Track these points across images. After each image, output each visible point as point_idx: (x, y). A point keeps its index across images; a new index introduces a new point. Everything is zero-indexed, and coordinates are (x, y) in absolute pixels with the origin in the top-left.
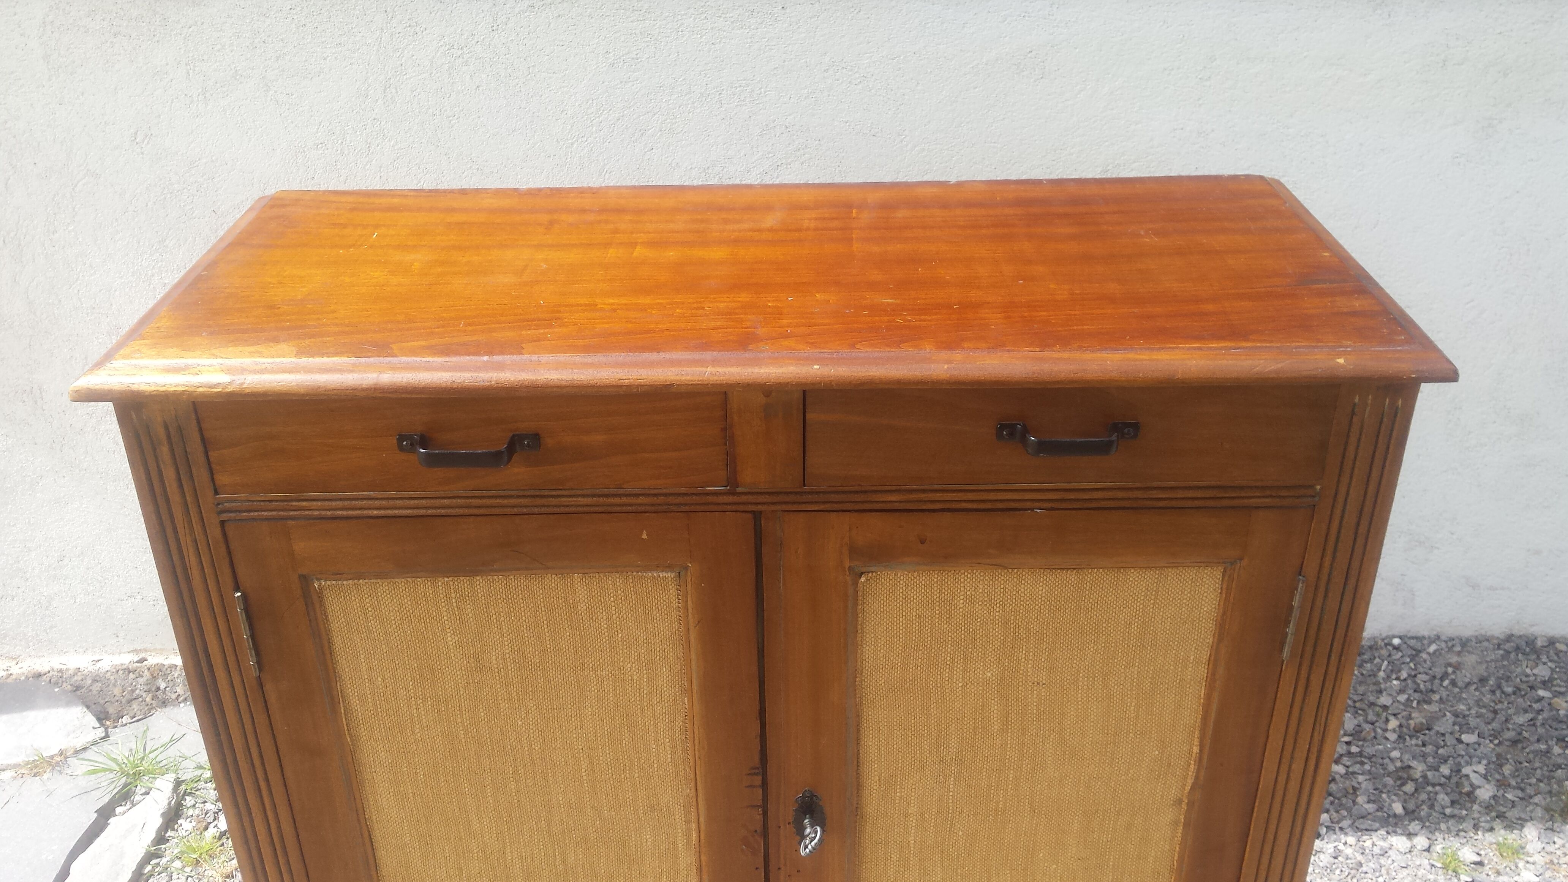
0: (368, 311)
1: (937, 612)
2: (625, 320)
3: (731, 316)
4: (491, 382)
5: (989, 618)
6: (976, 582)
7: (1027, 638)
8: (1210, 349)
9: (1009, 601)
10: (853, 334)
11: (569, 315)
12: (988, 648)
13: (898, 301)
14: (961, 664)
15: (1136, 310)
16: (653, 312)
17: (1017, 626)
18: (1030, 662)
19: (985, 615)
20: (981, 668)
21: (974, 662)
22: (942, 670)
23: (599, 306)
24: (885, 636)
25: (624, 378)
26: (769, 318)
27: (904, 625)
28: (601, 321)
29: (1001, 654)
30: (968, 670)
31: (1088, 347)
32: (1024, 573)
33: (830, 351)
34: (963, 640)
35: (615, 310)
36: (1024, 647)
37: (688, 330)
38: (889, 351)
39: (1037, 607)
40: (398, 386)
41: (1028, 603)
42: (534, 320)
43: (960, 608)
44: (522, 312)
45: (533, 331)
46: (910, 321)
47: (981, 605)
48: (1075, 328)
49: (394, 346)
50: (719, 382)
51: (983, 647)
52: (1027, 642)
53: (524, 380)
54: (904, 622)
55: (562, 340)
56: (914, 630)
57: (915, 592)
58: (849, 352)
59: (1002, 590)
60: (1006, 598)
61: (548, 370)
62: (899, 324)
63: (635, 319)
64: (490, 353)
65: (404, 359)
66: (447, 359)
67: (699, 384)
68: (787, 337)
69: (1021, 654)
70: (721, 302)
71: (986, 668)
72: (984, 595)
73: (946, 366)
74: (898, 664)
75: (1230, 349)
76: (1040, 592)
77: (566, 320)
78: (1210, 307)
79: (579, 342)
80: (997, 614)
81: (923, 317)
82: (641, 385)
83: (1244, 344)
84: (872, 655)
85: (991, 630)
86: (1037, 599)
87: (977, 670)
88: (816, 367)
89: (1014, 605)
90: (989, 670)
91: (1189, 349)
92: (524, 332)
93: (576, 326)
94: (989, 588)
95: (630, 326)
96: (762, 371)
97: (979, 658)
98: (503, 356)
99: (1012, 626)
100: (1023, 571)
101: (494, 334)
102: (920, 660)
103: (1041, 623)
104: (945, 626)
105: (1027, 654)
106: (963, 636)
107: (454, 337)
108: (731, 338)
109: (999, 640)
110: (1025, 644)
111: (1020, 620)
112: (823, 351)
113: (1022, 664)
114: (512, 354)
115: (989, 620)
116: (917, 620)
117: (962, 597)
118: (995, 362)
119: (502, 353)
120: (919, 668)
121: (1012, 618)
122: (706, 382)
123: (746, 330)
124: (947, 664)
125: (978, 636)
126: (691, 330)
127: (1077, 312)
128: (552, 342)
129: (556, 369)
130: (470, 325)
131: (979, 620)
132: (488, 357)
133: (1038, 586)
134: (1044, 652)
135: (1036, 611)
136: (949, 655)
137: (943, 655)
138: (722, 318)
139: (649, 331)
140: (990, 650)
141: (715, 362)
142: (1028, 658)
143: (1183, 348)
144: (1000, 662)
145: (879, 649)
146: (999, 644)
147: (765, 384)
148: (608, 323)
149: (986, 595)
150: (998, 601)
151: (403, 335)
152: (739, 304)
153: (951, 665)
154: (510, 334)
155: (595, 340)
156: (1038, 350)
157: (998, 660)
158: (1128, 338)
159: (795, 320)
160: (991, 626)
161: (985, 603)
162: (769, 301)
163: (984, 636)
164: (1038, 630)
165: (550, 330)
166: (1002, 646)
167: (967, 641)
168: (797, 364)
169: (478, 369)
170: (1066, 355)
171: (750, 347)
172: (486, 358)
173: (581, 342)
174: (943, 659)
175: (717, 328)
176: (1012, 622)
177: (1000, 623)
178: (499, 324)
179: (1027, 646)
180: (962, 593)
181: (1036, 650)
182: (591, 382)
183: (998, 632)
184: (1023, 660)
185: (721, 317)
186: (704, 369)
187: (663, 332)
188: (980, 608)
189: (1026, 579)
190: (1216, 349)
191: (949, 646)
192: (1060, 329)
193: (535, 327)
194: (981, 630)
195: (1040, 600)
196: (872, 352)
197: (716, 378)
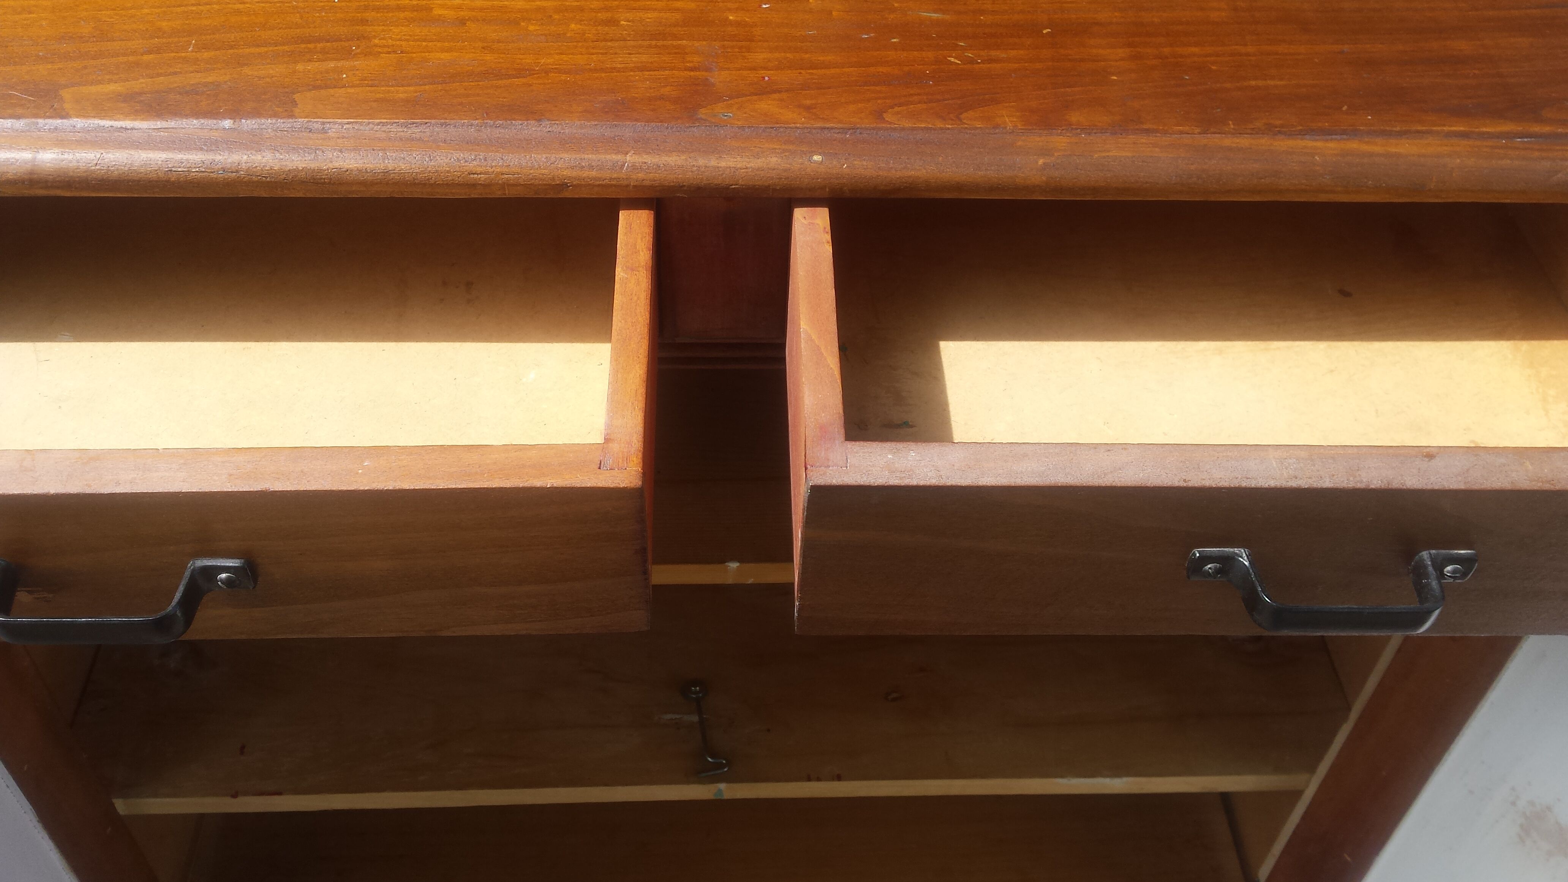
0: (30, 13)
2: (480, 44)
3: (665, 43)
4: (237, 172)
8: (1483, 136)
10: (878, 88)
11: (383, 31)
13: (947, 17)
15: (1346, 48)
16: (531, 28)
23: (437, 12)
25: (479, 170)
26: (733, 47)
28: (439, 44)
31: (1282, 126)
33: (840, 125)
35: (462, 22)
37: (591, 70)
38: (941, 129)
40: (72, 177)
42: (319, 40)
44: (300, 21)
45: (317, 64)
46: (972, 61)
48: (1253, 83)
49: (66, 94)
50: (647, 183)
53: (297, 170)
55: (368, 86)
58: (874, 129)
61: (341, 151)
62: (954, 67)
63: (499, 41)
64: (235, 113)
65: (79, 123)
66: (159, 124)
67: (611, 186)
68: (763, 90)
70: (646, 9)
73: (1041, 162)
75: (1514, 137)
77: (376, 41)
78: (1462, 46)
79: (397, 92)
81: (994, 53)
82: (509, 185)
83: (1536, 129)
88: (817, 158)
91: (1449, 135)
92: (300, 67)
93: (392, 56)
95: (489, 57)
96: (723, 164)
98: (258, 120)
101: (247, 70)
107: (175, 73)
108: (666, 91)
112: (827, 126)
114: (275, 115)
118: (1124, 154)
119: (256, 113)
122: (625, 183)
123: (692, 73)
126: (595, 70)
127: (1250, 49)
128: (350, 90)
129: (356, 149)
130: (206, 47)
132: (232, 121)
138: (650, 46)
139: (520, 72)
141: (642, 144)
143: (1438, 133)
147: (727, 188)
148: (449, 50)
151: (85, 67)
152: (678, 16)
154: (277, 70)
155: (427, 87)
156: (1197, 130)
158: (1345, 108)
159: (777, 55)
162: (730, 10)
165: (347, 64)
168: (784, 151)
169: (211, 145)
170: (1244, 141)
171: (702, 113)
172: (227, 123)
173: (402, 93)
175: (642, 69)
178: (258, 46)
182: (419, 176)
185: (648, 43)
186: (619, 157)
187: (547, 72)
190: (1491, 136)
192: (1228, 85)
193: (321, 56)
196: (913, 129)
197: (641, 175)
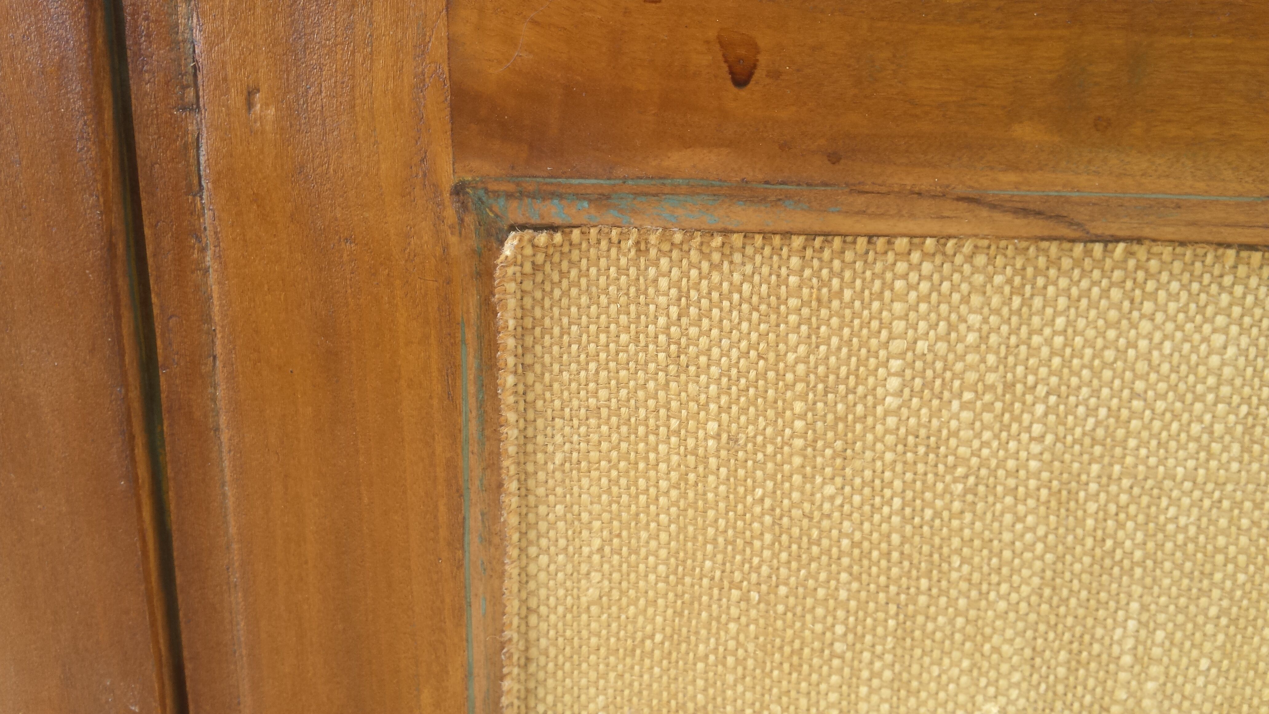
1: (799, 424)
5: (1001, 464)
6: (956, 297)
7: (1149, 563)
9: (1085, 391)
12: (992, 596)
14: (889, 658)
17: (1112, 508)
18: (1154, 670)
19: (985, 452)
20: (964, 680)
21: (936, 653)
22: (815, 677)
24: (606, 516)
27: (674, 475)
29: (1042, 627)
30: (915, 684)
32: (1154, 264)
34: (895, 555)
36: (1134, 606)
39: (1195, 428)
41: (1160, 405)
43: (887, 413)
47: (972, 402)
51: (974, 594)
52: (1148, 580)
54: (675, 459)
56: (710, 496)
57: (715, 332)
59: (1059, 340)
60: (1074, 381)
69: (1119, 632)
71: (983, 682)
72: (983, 360)
74: (652, 637)
76: (1215, 360)
80: (1035, 448)
84: (561, 592)
85: (1008, 518)
86: (1200, 388)
87: (945, 688)
89: (1103, 412)
90: (991, 691)
94: (1005, 329)
97: (958, 637)
99: (1092, 507)
100: (1150, 255)
102: (732, 626)
103: (1207, 503)
104: (829, 490)
105: (1143, 633)
106: (896, 538)
109: (1038, 564)
110: (1137, 590)
111: (1126, 483)
113: (1123, 676)
115: (1001, 473)
116: (723, 453)
117: (896, 364)
120: (730, 660)
121: (1095, 468)
124: (833, 655)
125: (956, 542)
131: (960, 471)
133: (1207, 328)
134: (1210, 628)
135: (1192, 446)
136: (841, 614)
137: (820, 611)
140: (1002, 605)
142: (1147, 650)
144: (1038, 661)
145: (584, 568)
146: (1036, 581)
149: (991, 359)
150: (1041, 390)
153: (849, 655)
157: (1028, 652)
160: (1009, 500)
161: (988, 397)
163: (977, 543)
164: (1192, 530)
166: (1047, 592)
167: (910, 558)
174: (819, 627)
176: (1093, 487)
177: (1044, 492)
179: (1147, 599)
180: (897, 345)
181: (1180, 618)
183: (1033, 529)
184: (1127, 659)
188: (966, 415)
189: (1162, 294)
191: (844, 576)
194: (968, 517)
195: (1210, 397)
